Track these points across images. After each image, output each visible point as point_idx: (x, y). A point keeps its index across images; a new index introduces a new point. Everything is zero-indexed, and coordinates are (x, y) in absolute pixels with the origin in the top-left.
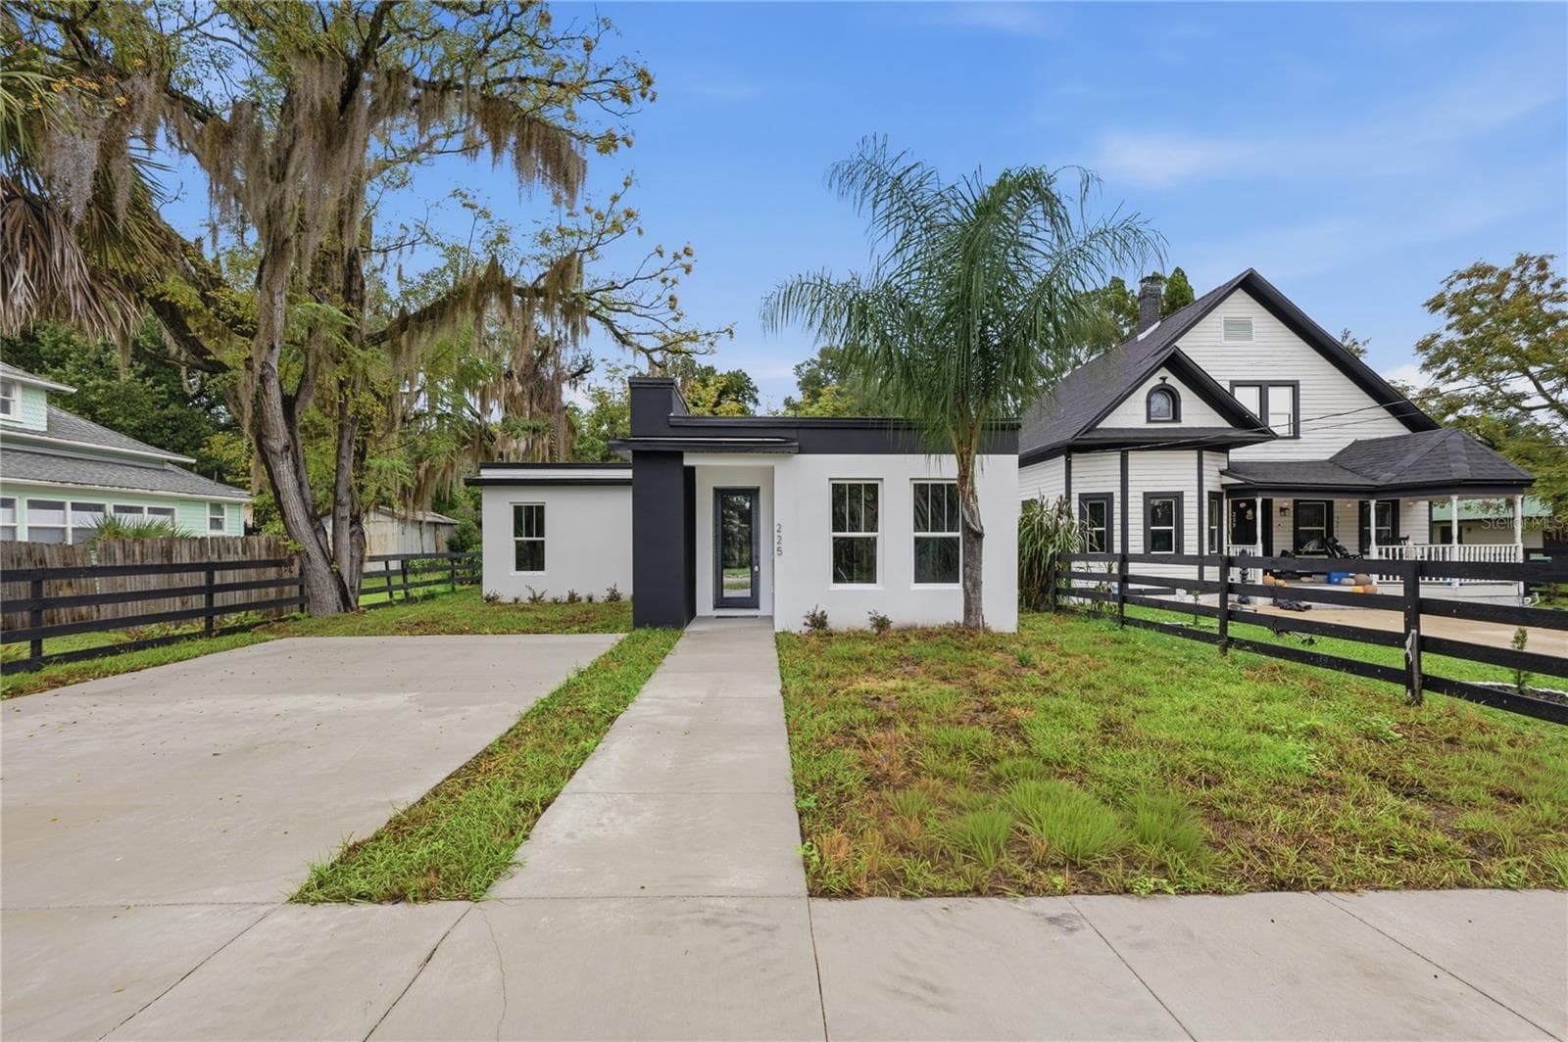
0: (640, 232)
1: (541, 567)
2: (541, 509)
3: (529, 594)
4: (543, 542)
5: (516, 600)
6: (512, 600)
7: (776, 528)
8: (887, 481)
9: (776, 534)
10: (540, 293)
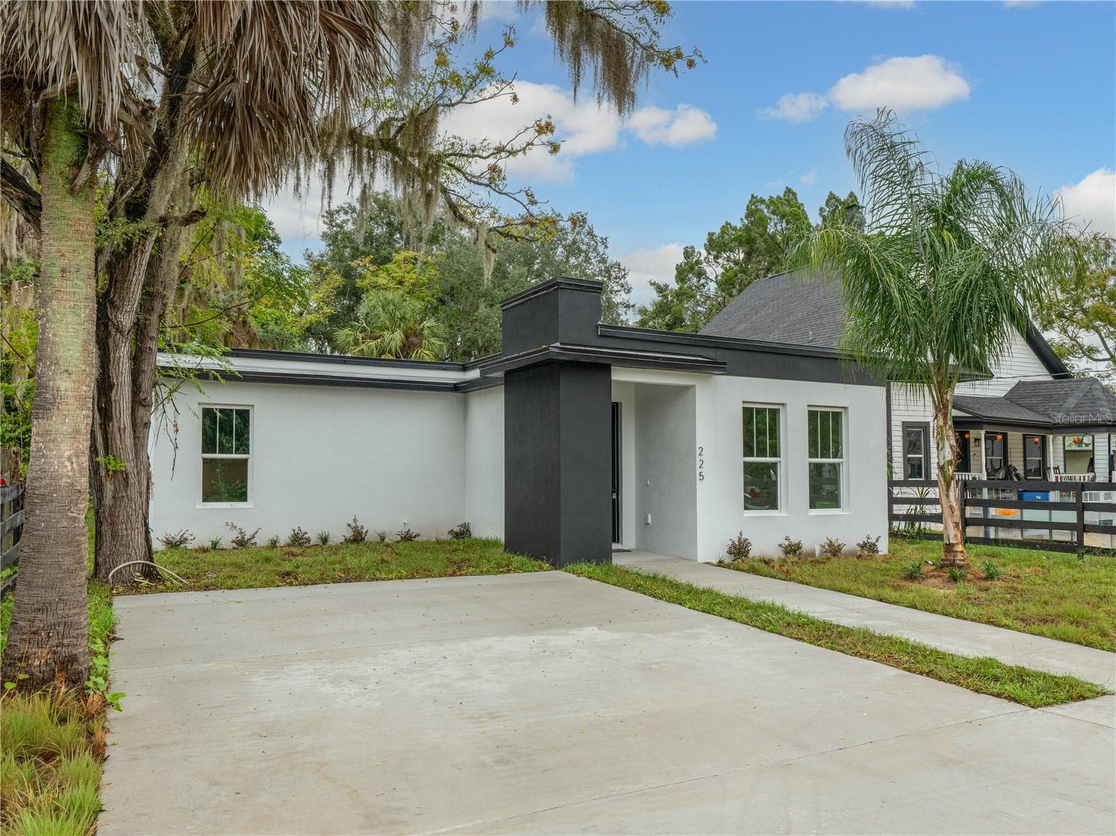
0: (515, 99)
1: (243, 497)
2: (244, 415)
3: (234, 535)
4: (246, 461)
5: (215, 545)
6: (208, 544)
7: (698, 452)
8: (788, 406)
9: (698, 458)
10: (388, 145)
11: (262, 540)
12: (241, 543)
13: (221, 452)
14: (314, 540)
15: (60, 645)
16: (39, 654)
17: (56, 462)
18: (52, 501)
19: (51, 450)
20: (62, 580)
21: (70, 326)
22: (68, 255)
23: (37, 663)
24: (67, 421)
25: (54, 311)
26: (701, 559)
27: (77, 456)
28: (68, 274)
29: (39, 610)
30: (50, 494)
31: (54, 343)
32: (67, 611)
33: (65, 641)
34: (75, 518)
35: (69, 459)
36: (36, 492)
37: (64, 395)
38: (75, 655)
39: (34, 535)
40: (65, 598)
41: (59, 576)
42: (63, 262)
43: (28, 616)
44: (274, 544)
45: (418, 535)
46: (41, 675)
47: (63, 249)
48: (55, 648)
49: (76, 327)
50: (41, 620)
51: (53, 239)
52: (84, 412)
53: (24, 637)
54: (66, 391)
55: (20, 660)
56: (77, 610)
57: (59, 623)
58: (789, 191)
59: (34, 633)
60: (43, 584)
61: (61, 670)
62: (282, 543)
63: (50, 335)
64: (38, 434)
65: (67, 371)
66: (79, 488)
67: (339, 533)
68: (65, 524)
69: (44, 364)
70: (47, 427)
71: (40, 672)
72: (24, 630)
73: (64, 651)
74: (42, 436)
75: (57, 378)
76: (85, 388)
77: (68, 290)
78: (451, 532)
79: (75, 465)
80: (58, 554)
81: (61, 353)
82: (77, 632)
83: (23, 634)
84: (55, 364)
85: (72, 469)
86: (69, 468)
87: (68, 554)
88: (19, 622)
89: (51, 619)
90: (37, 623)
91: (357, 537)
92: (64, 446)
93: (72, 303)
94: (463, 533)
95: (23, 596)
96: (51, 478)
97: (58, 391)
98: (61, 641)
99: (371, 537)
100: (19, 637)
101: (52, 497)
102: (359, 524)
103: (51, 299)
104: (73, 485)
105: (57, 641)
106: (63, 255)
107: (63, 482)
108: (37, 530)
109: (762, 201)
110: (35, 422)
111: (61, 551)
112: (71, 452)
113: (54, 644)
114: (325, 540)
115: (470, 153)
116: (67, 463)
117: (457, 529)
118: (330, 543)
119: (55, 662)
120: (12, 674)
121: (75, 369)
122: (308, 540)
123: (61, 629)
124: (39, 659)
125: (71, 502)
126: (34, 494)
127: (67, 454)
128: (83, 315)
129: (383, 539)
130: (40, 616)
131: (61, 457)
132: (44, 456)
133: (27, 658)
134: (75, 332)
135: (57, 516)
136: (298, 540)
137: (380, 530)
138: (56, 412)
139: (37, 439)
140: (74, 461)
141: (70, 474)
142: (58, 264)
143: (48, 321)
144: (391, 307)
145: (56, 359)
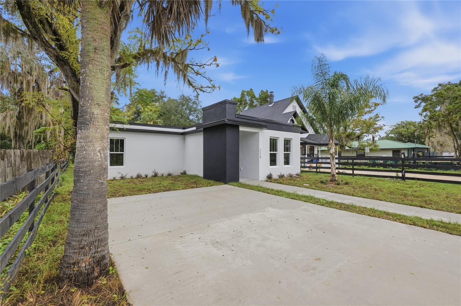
1: (122, 164)
2: (122, 141)
3: (120, 175)
4: (123, 154)
5: (114, 178)
6: (112, 178)
7: (260, 150)
8: (280, 138)
9: (260, 152)
10: (173, 60)
11: (128, 177)
12: (122, 178)
13: (115, 152)
14: (144, 176)
15: (97, 252)
16: (85, 260)
17: (92, 153)
18: (90, 175)
19: (89, 147)
20: (96, 216)
21: (99, 80)
22: (98, 40)
23: (84, 265)
24: (98, 131)
25: (90, 70)
26: (260, 180)
27: (103, 150)
28: (98, 51)
29: (84, 235)
30: (90, 171)
31: (91, 88)
32: (99, 233)
33: (99, 250)
34: (102, 183)
35: (99, 151)
36: (81, 170)
37: (97, 117)
38: (104, 255)
39: (80, 194)
40: (98, 226)
41: (96, 215)
42: (95, 44)
43: (78, 239)
44: (132, 178)
45: (172, 174)
46: (87, 271)
47: (95, 37)
48: (94, 255)
49: (103, 81)
50: (86, 240)
51: (89, 31)
52: (106, 127)
53: (76, 251)
54: (97, 115)
55: (74, 264)
56: (104, 232)
57: (96, 240)
58: (251, 89)
59: (82, 248)
60: (86, 220)
61: (97, 266)
62: (134, 177)
63: (88, 84)
64: (81, 138)
65: (98, 104)
66: (104, 167)
67: (150, 174)
68: (98, 186)
69: (85, 99)
70: (87, 134)
71: (86, 270)
72: (75, 247)
73: (98, 255)
74: (84, 139)
75: (92, 107)
76: (107, 114)
77: (98, 59)
78: (181, 173)
79: (102, 155)
80: (94, 203)
81: (95, 93)
82: (104, 243)
83: (75, 249)
84: (91, 100)
85: (101, 157)
86: (99, 156)
87: (99, 203)
88: (72, 242)
89: (91, 239)
90: (83, 243)
91: (156, 175)
92: (97, 145)
93: (101, 68)
94: (184, 173)
95: (74, 227)
96: (90, 162)
97: (93, 114)
98: (97, 250)
99: (159, 175)
100: (72, 251)
101: (91, 172)
102: (156, 171)
103: (88, 64)
104: (101, 165)
105: (95, 251)
106: (95, 40)
107: (96, 164)
108: (82, 191)
109: (245, 92)
110: (80, 131)
111: (96, 201)
112: (100, 148)
113: (93, 252)
114: (146, 176)
115: (196, 64)
116: (98, 154)
117: (182, 172)
118: (148, 177)
119: (94, 262)
120: (69, 273)
121: (102, 103)
122: (142, 176)
123: (96, 244)
124: (85, 262)
125: (100, 174)
126: (80, 171)
127: (98, 149)
128: (106, 75)
129: (163, 175)
130: (85, 238)
131: (95, 150)
132: (85, 150)
133: (78, 263)
134: (102, 83)
135: (93, 182)
136: (139, 176)
137: (162, 173)
138: (92, 126)
139: (81, 140)
140: (102, 152)
141: (100, 159)
142: (92, 44)
143: (87, 76)
144: (150, 116)
145: (92, 97)
